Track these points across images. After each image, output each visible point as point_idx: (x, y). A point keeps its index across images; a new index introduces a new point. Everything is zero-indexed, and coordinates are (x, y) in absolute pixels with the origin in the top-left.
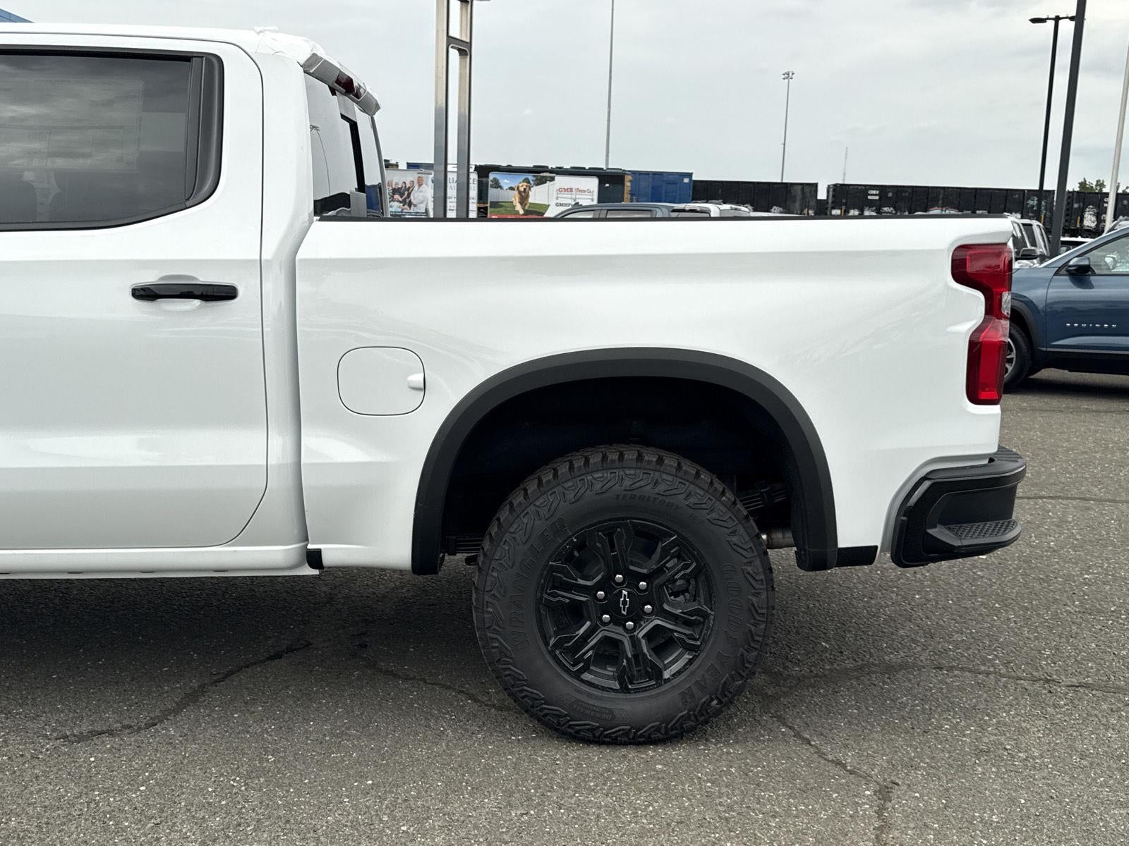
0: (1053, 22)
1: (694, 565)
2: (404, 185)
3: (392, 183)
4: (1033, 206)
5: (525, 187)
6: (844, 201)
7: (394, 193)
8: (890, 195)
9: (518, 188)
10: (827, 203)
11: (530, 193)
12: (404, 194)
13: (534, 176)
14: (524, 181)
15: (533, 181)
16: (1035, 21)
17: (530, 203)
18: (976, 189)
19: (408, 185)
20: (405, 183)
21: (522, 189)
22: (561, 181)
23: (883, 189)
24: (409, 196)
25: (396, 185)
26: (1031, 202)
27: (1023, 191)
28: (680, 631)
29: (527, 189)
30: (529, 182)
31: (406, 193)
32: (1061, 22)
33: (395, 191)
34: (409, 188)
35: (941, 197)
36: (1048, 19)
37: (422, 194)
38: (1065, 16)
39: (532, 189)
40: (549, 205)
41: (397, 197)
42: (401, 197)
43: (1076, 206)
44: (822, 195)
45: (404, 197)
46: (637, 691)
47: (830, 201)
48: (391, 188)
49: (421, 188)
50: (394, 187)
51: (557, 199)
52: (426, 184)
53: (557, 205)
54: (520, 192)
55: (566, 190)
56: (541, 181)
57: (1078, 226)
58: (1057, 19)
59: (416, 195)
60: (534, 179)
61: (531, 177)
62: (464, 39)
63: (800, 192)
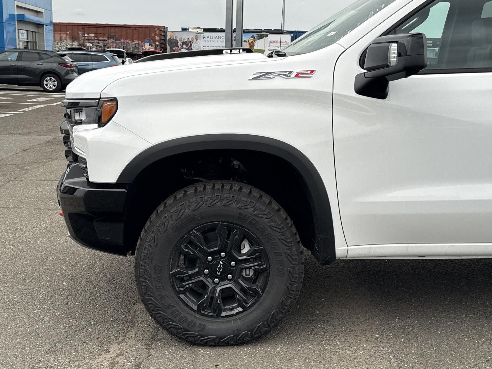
2: (188, 40)
3: (182, 39)
5: (252, 40)
7: (183, 45)
9: (249, 41)
11: (255, 44)
12: (188, 45)
13: (257, 34)
14: (251, 37)
15: (256, 37)
17: (255, 49)
19: (190, 40)
20: (188, 39)
21: (250, 42)
22: (271, 37)
24: (191, 46)
25: (184, 40)
29: (253, 41)
30: (254, 38)
31: (189, 44)
33: (184, 43)
34: (191, 41)
37: (197, 45)
39: (256, 41)
40: (265, 50)
41: (184, 46)
42: (187, 46)
45: (188, 46)
48: (181, 42)
49: (197, 41)
50: (183, 41)
51: (269, 46)
52: (200, 40)
53: (269, 50)
54: (249, 43)
55: (274, 42)
56: (261, 37)
59: (195, 45)
60: (257, 36)
61: (255, 35)
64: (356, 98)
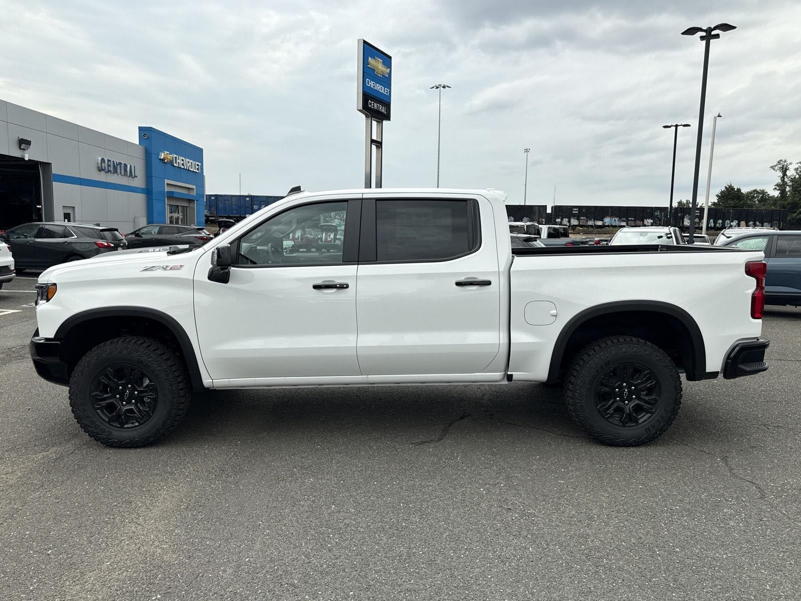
0: (674, 128)
1: (655, 382)
4: (657, 215)
6: (560, 214)
8: (584, 210)
10: (552, 215)
16: (665, 127)
18: (628, 207)
23: (580, 208)
26: (656, 213)
27: (652, 208)
28: (646, 406)
32: (678, 127)
35: (610, 211)
36: (672, 126)
38: (680, 124)
43: (679, 215)
44: (549, 211)
46: (629, 427)
47: (553, 214)
57: (681, 225)
58: (677, 126)
62: (378, 140)
63: (537, 210)
64: (208, 283)
